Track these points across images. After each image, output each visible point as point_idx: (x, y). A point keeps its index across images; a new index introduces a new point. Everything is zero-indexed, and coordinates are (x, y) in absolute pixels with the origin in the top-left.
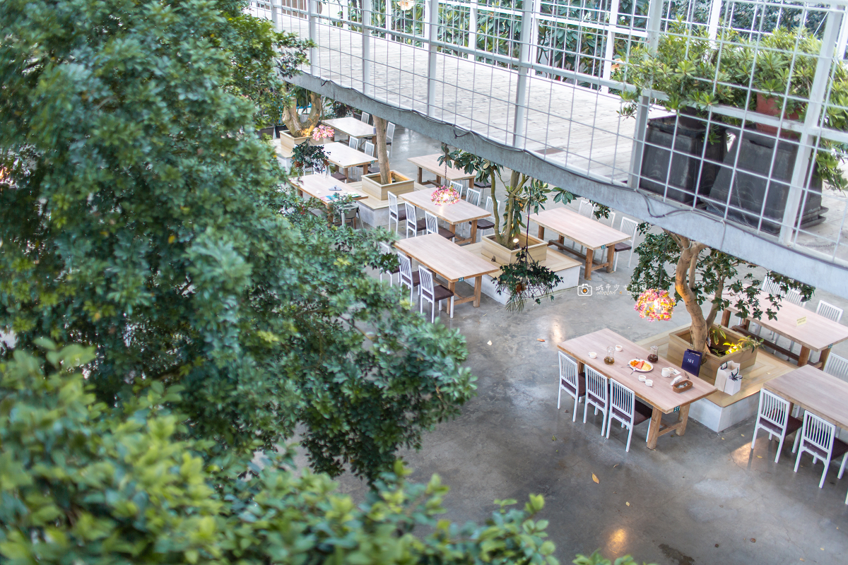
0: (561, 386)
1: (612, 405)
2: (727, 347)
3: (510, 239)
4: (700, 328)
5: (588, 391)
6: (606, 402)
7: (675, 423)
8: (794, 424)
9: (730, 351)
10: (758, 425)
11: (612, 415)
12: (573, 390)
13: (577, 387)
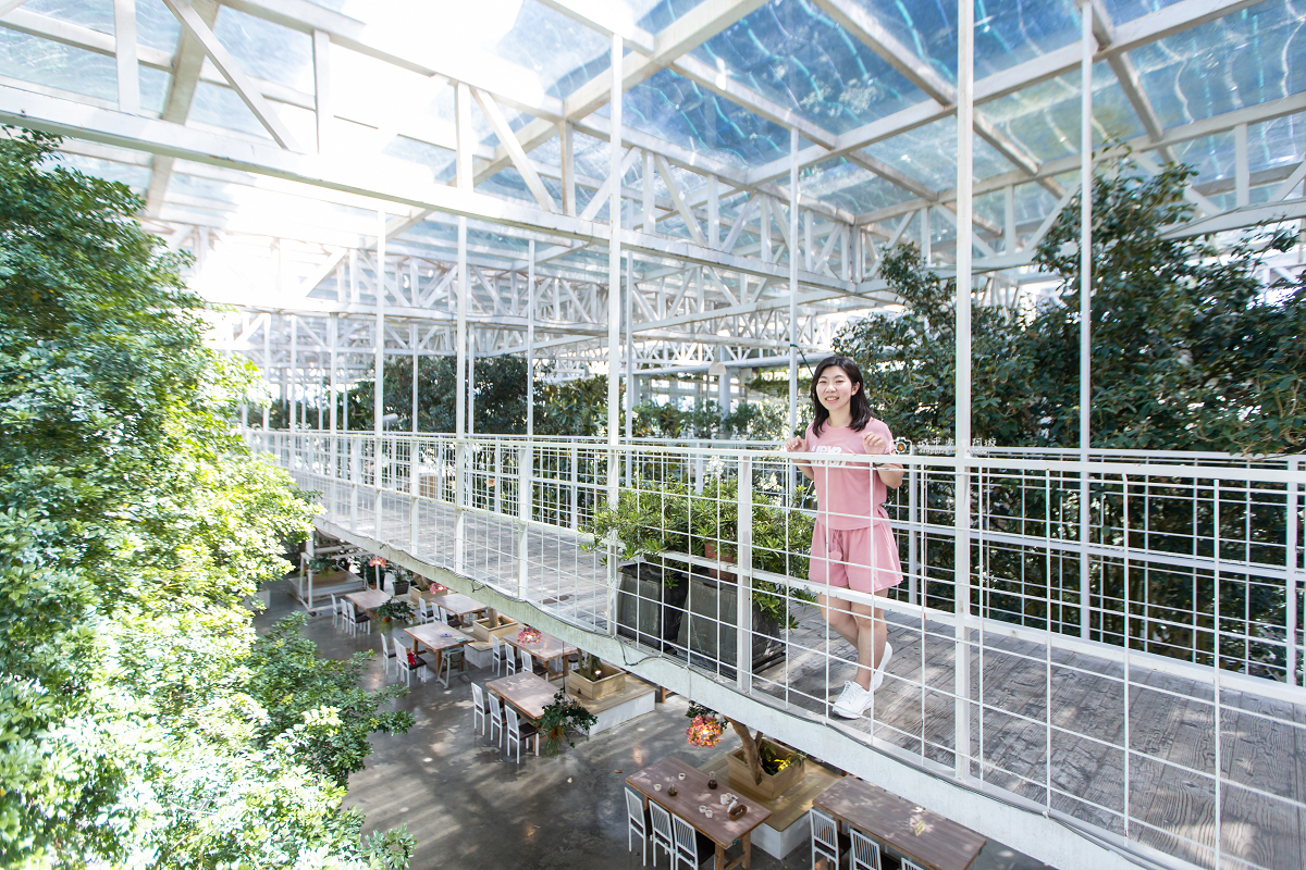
0: (631, 826)
1: (677, 844)
2: (779, 764)
3: (593, 672)
4: (750, 748)
5: (654, 829)
6: (670, 840)
7: (738, 856)
8: (845, 842)
9: (782, 767)
10: (815, 849)
11: (679, 856)
12: (640, 829)
13: (643, 826)
